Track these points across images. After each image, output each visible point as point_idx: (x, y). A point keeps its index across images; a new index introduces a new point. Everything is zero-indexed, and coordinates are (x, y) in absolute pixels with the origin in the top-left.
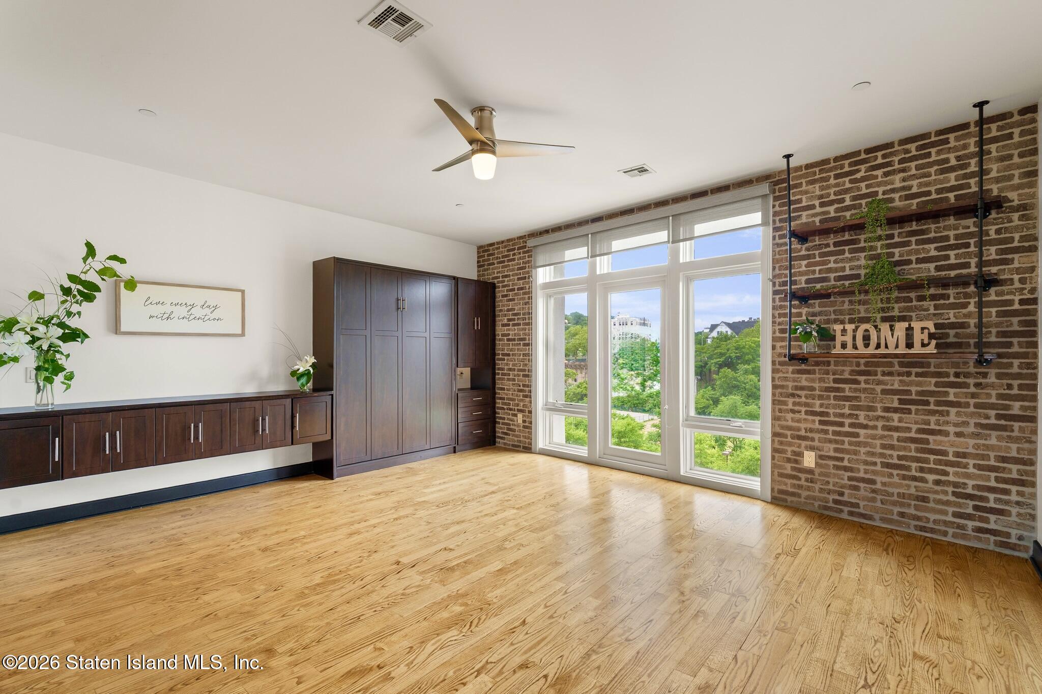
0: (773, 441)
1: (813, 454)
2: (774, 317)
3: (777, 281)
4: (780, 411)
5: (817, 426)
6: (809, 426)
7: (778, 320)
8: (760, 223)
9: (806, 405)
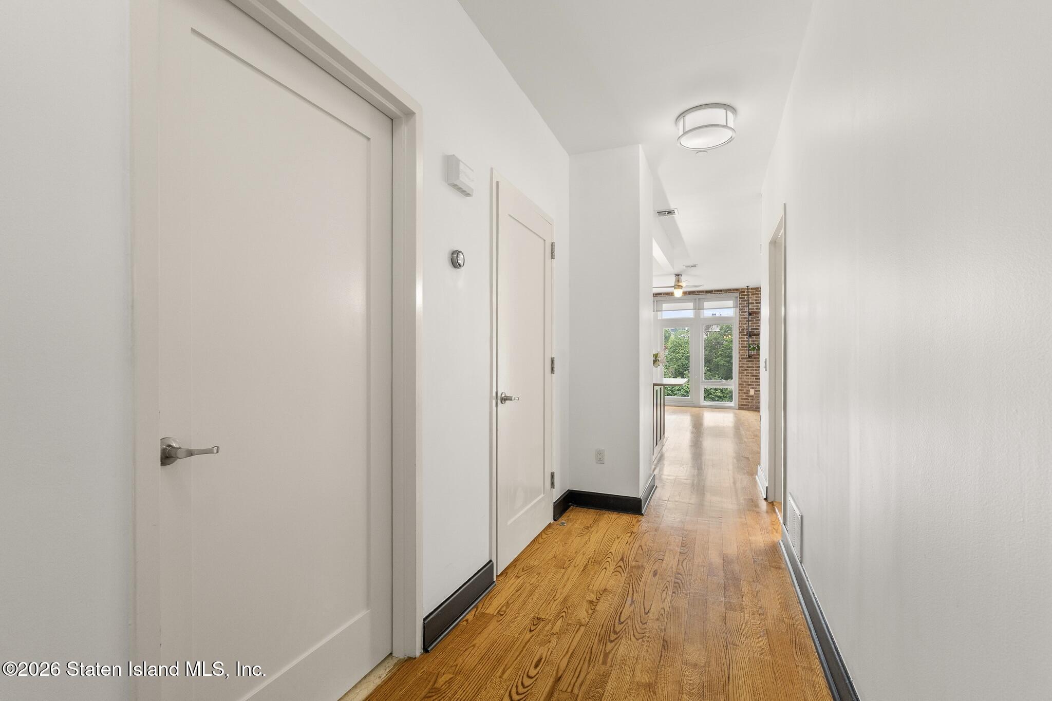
0: (739, 387)
1: (753, 390)
2: (739, 341)
3: (740, 328)
4: (742, 376)
5: (755, 380)
6: (752, 380)
7: (741, 343)
8: (732, 306)
9: (751, 373)
